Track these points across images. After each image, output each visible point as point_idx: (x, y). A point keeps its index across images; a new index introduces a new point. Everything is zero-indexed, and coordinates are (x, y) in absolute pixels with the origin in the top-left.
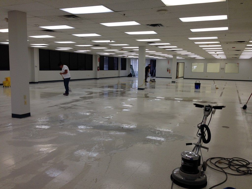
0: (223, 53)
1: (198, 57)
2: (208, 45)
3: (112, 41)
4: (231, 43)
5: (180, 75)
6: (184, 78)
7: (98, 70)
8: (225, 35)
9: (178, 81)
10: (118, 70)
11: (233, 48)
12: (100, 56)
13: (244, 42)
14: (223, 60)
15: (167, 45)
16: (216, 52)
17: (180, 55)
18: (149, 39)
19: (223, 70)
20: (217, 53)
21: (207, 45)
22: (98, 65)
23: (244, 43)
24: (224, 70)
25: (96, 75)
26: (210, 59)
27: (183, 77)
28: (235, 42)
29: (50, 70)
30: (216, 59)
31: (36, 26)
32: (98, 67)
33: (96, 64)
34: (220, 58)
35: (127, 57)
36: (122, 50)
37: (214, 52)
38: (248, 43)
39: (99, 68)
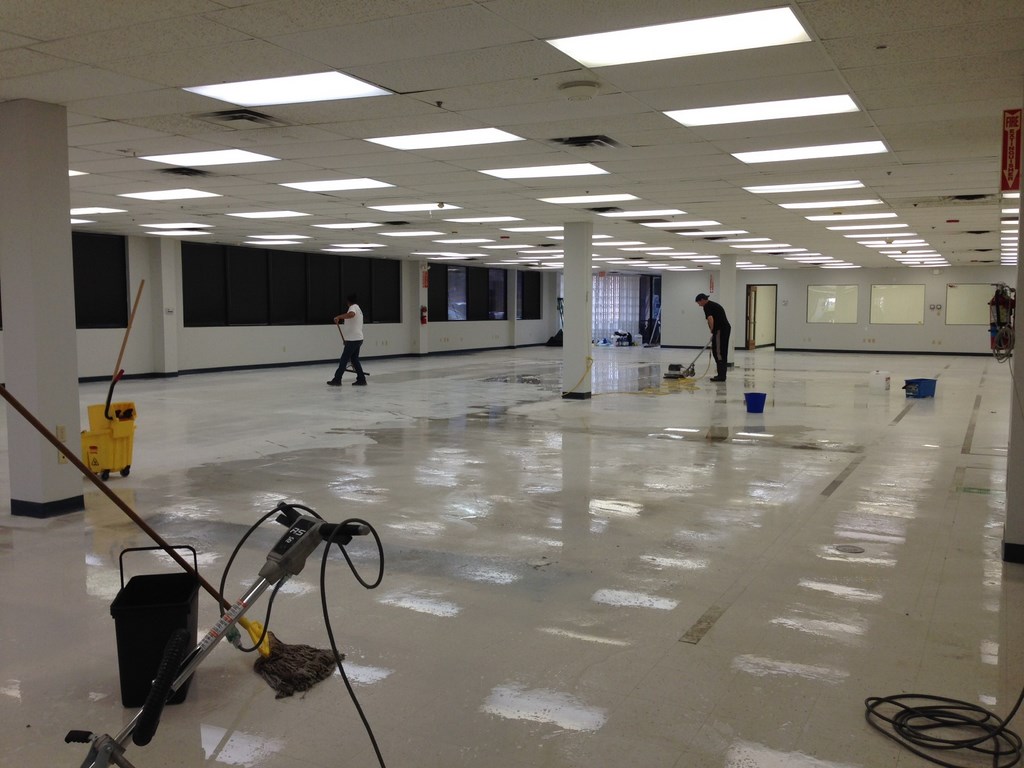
0: (919, 242)
1: (830, 263)
2: (840, 213)
3: (447, 207)
4: (928, 202)
5: (762, 334)
6: (776, 350)
7: (423, 321)
8: (889, 173)
9: (753, 359)
10: (505, 318)
11: (948, 221)
12: (429, 264)
13: (983, 200)
14: (936, 272)
15: (673, 216)
16: (889, 241)
17: (748, 255)
18: (587, 193)
19: (939, 314)
20: (896, 244)
21: (835, 214)
22: (424, 301)
23: (983, 203)
24: (942, 312)
25: (415, 342)
26: (883, 268)
27: (774, 345)
28: (944, 198)
29: (227, 323)
30: (907, 266)
31: (126, 154)
32: (423, 310)
33: (414, 295)
34: (922, 263)
35: (540, 265)
36: (505, 238)
37: (884, 242)
38: (1000, 201)
39: (426, 314)
